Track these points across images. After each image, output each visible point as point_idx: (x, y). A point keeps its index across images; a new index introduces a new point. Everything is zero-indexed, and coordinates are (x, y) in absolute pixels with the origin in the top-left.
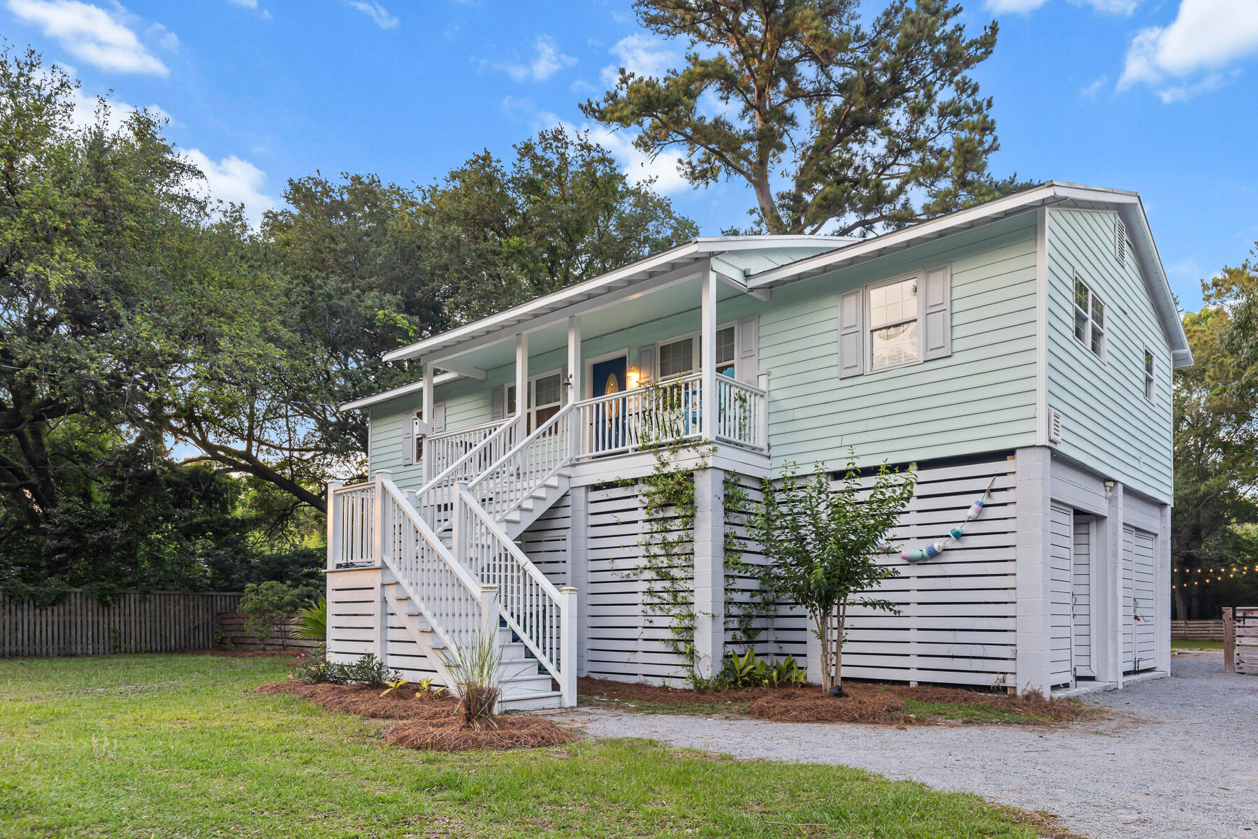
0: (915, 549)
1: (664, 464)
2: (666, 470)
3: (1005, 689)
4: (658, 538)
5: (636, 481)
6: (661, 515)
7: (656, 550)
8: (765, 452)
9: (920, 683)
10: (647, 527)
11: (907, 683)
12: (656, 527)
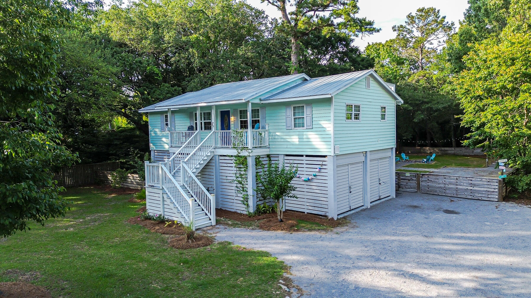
0: (304, 178)
1: (239, 153)
2: (240, 155)
3: (326, 216)
4: (238, 172)
5: (232, 156)
6: (239, 166)
7: (238, 175)
8: (268, 146)
9: (307, 213)
10: (235, 169)
11: (304, 212)
12: (238, 169)
